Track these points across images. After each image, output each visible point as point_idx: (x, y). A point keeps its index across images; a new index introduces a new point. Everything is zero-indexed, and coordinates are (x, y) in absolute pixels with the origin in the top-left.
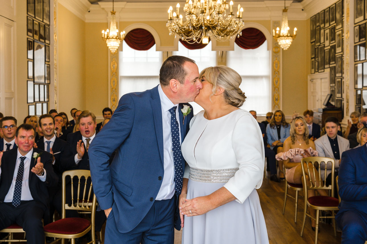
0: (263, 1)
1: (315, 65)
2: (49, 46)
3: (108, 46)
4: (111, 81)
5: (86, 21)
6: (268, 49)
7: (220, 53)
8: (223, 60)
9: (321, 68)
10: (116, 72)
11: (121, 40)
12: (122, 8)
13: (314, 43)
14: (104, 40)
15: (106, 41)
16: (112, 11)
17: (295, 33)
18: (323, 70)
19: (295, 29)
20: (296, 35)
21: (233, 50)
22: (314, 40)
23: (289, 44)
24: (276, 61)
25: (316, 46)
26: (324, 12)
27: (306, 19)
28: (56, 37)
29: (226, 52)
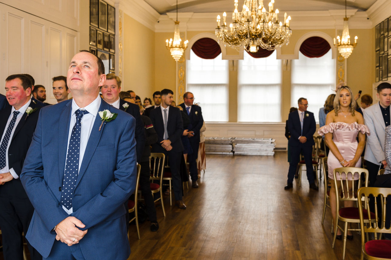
0: (328, 10)
1: (379, 73)
2: (114, 55)
3: (172, 54)
4: (178, 89)
5: (156, 31)
6: (333, 58)
7: (285, 62)
8: (288, 68)
9: (385, 77)
10: (183, 80)
11: (184, 49)
12: (190, 18)
13: (378, 52)
14: (168, 49)
15: (170, 50)
16: (175, 20)
17: (356, 42)
18: (386, 79)
19: (356, 38)
20: (356, 44)
21: (298, 58)
22: (378, 49)
23: (349, 53)
24: (341, 69)
25: (381, 55)
26: (388, 21)
27: (371, 28)
28: (122, 47)
29: (291, 60)
